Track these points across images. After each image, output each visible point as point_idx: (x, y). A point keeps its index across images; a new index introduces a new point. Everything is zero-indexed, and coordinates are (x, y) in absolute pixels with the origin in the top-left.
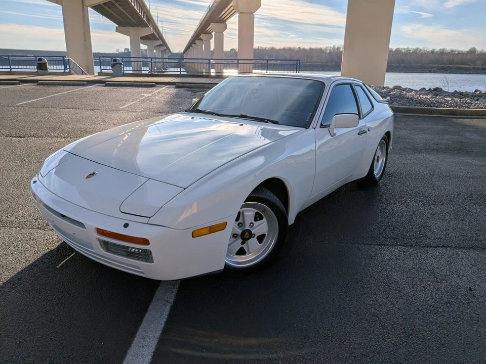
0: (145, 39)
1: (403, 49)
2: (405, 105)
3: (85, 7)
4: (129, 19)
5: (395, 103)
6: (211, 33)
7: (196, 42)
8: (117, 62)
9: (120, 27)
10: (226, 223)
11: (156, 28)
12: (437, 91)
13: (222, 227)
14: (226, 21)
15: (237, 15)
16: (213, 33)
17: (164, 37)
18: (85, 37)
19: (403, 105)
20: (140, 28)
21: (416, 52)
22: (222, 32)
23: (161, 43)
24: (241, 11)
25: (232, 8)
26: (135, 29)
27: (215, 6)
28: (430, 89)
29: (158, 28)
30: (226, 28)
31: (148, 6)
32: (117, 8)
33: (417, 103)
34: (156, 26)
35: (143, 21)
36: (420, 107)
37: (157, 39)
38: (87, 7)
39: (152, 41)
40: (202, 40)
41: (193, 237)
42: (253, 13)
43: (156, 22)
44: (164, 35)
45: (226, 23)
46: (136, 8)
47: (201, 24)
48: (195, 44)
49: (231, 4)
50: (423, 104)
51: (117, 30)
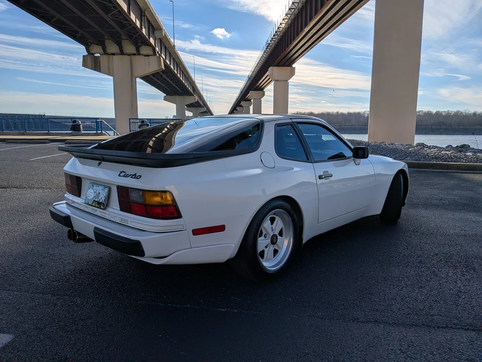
0: (190, 106)
1: (443, 112)
2: (419, 160)
3: (134, 78)
4: (176, 89)
5: (409, 158)
6: (250, 100)
7: (238, 108)
8: (145, 124)
9: (169, 97)
11: (200, 97)
12: (464, 148)
14: (263, 88)
15: (273, 83)
16: (252, 101)
17: (209, 105)
18: (132, 104)
19: (417, 160)
20: (186, 96)
21: (457, 115)
22: (260, 99)
23: (206, 110)
24: (276, 79)
25: (268, 77)
26: (182, 97)
27: (253, 75)
28: (457, 146)
29: (202, 97)
30: (263, 95)
31: (193, 78)
32: (165, 79)
33: (433, 158)
34: (201, 95)
35: (188, 91)
36: (435, 162)
37: (202, 107)
38: (136, 78)
39: (196, 108)
40: (242, 106)
42: (287, 81)
43: (201, 92)
44: (208, 103)
45: (264, 90)
46: (181, 79)
47: (241, 92)
48: (237, 110)
49: (267, 73)
50: (439, 159)
51: (165, 99)
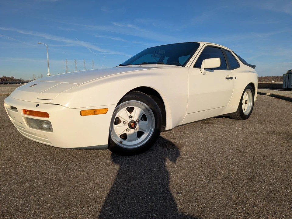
10: (107, 110)
13: (105, 111)
41: (81, 115)
